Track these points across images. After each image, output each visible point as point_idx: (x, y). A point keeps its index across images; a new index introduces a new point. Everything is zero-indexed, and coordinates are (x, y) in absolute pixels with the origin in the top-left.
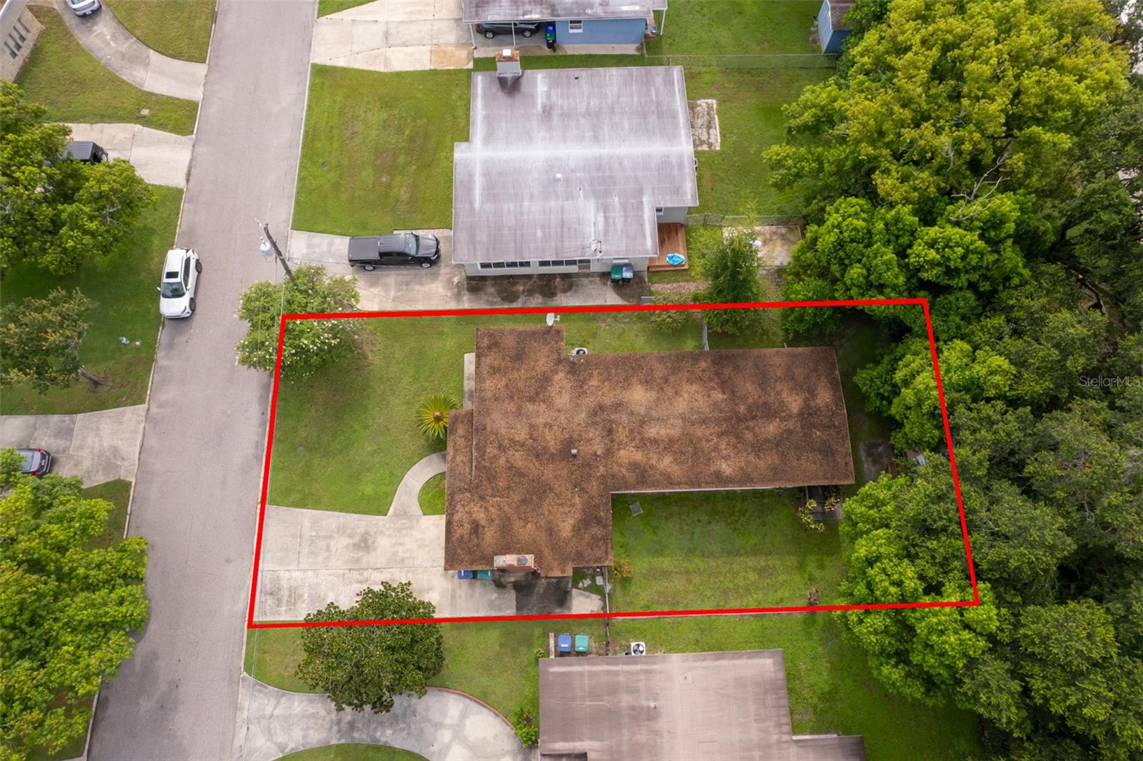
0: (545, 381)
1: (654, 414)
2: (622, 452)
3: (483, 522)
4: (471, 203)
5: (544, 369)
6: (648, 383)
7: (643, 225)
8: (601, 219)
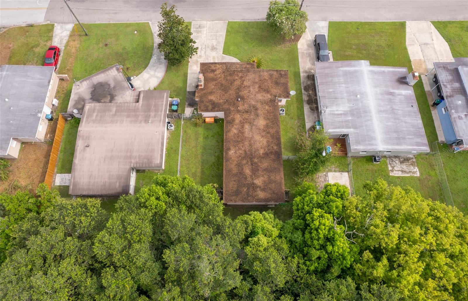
0: (267, 91)
1: (254, 127)
2: (239, 116)
3: (215, 73)
4: (342, 67)
5: (272, 91)
6: (267, 126)
7: (339, 128)
8: (340, 112)
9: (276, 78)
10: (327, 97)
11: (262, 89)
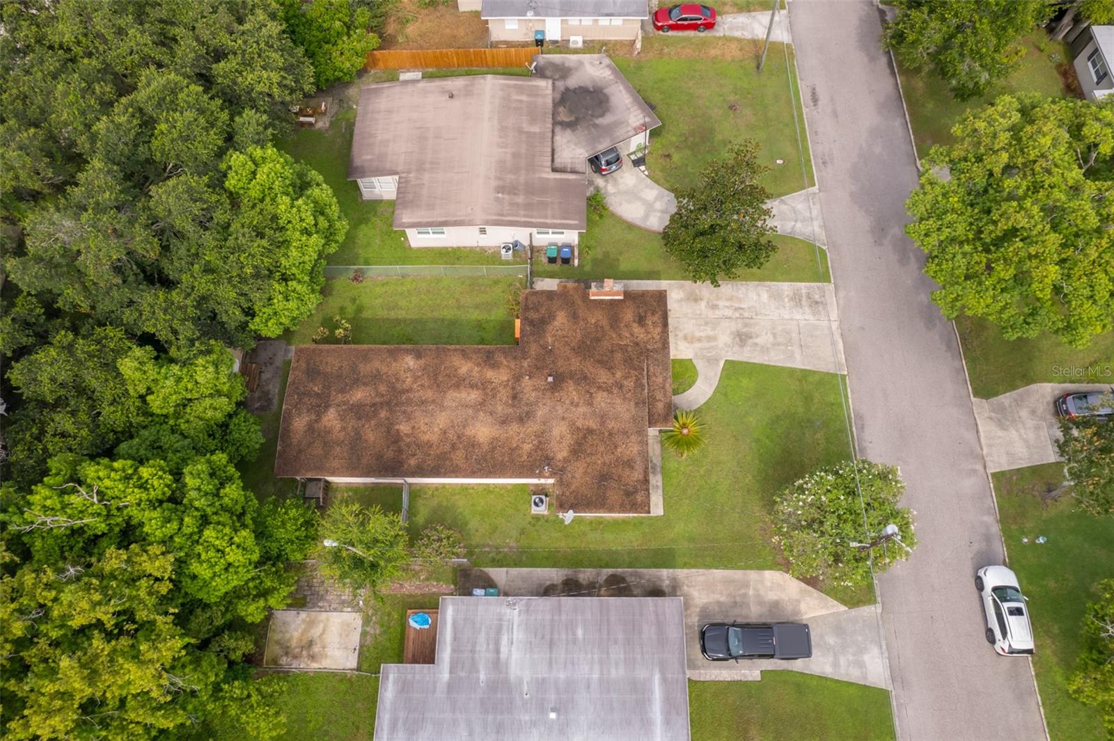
0: (577, 450)
1: (470, 412)
2: (506, 379)
5: (578, 464)
6: (473, 444)
7: (455, 639)
8: (504, 650)
9: (620, 477)
10: (556, 618)
11: (585, 437)
